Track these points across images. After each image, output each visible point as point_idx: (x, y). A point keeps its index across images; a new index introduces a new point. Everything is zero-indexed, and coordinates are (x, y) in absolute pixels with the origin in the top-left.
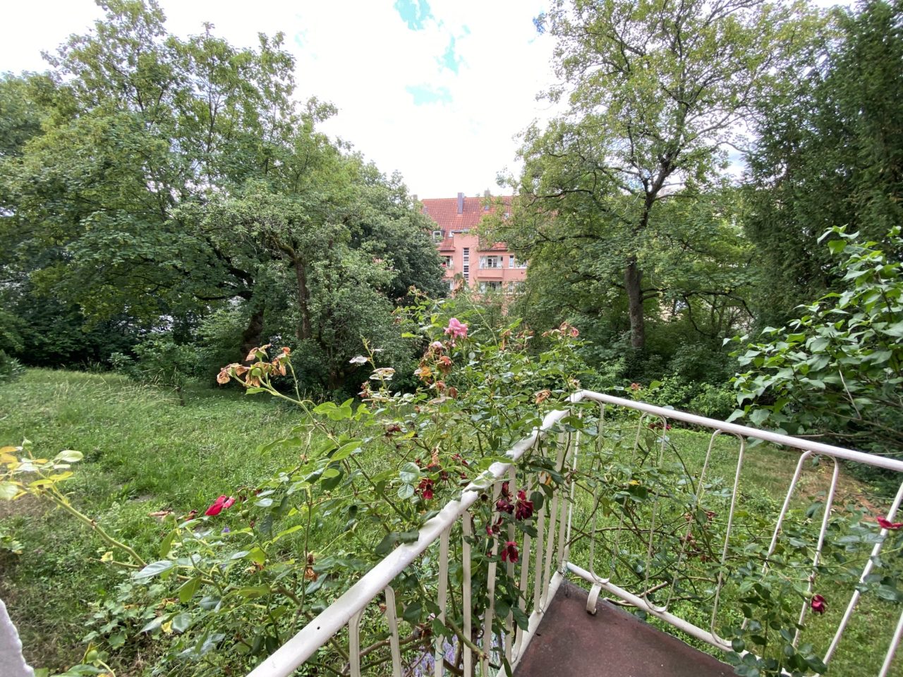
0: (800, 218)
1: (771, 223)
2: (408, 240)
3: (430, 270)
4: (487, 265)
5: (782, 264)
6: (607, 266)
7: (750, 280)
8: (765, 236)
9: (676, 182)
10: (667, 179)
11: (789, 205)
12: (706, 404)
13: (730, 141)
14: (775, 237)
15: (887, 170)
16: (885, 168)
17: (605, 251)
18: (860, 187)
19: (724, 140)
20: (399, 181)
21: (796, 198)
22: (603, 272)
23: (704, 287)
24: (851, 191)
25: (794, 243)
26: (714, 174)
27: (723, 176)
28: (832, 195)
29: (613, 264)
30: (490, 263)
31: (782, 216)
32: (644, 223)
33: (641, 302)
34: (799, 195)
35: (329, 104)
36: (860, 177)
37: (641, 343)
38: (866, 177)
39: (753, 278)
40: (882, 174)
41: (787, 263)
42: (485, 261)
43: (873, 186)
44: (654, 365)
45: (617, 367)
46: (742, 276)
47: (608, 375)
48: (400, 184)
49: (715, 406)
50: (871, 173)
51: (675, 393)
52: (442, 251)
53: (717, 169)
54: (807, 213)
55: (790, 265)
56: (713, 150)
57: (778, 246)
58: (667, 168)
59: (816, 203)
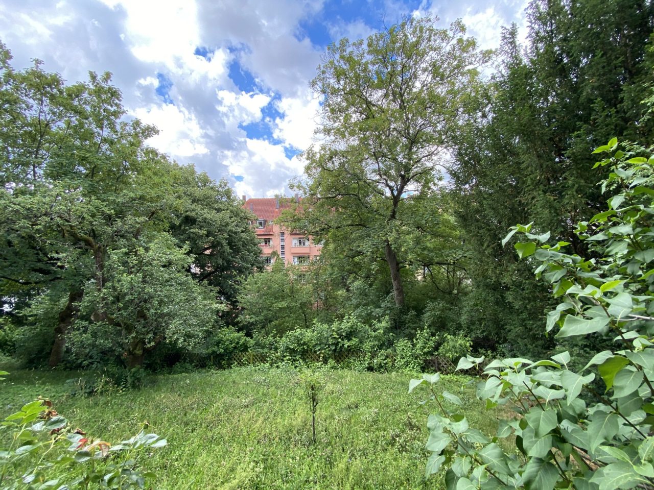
0: (489, 213)
1: (471, 216)
2: (229, 228)
3: (249, 251)
4: (298, 244)
5: (483, 245)
6: (370, 247)
7: (466, 255)
8: (469, 225)
9: (412, 189)
10: (406, 188)
11: (481, 203)
12: (450, 350)
13: (441, 164)
14: (475, 226)
15: (543, 177)
16: (541, 176)
17: (368, 236)
18: (526, 189)
19: (438, 163)
20: (225, 185)
21: (485, 199)
22: (367, 252)
23: (436, 260)
24: (519, 193)
25: (489, 230)
26: (435, 184)
27: (441, 186)
28: (507, 196)
29: (374, 245)
30: (300, 243)
31: (477, 211)
32: (393, 216)
33: (398, 271)
34: (486, 196)
35: (152, 126)
36: (524, 182)
37: (402, 302)
38: (529, 182)
39: (467, 253)
40: (539, 180)
41: (486, 244)
42: (296, 241)
43: (535, 189)
44: (411, 319)
45: (384, 324)
46: (460, 252)
47: (378, 331)
48: (227, 188)
49: (456, 352)
50: (532, 179)
51: (427, 343)
52: (258, 235)
53: (436, 181)
54: (493, 209)
55: (488, 246)
56: (432, 169)
57: (478, 232)
58: (405, 181)
59: (498, 202)
